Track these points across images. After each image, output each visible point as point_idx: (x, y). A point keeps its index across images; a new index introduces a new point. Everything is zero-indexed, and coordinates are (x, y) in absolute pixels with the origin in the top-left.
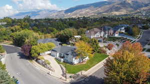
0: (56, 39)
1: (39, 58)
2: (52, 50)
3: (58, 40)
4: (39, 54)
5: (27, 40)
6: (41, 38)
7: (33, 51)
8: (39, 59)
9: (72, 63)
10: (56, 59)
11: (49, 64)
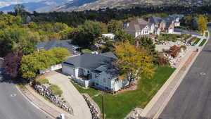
0: (70, 40)
1: (37, 80)
2: (65, 63)
3: (73, 43)
4: (38, 72)
5: (15, 46)
6: (42, 40)
7: (24, 67)
8: (39, 84)
9: (108, 90)
10: (74, 81)
11: (60, 93)
